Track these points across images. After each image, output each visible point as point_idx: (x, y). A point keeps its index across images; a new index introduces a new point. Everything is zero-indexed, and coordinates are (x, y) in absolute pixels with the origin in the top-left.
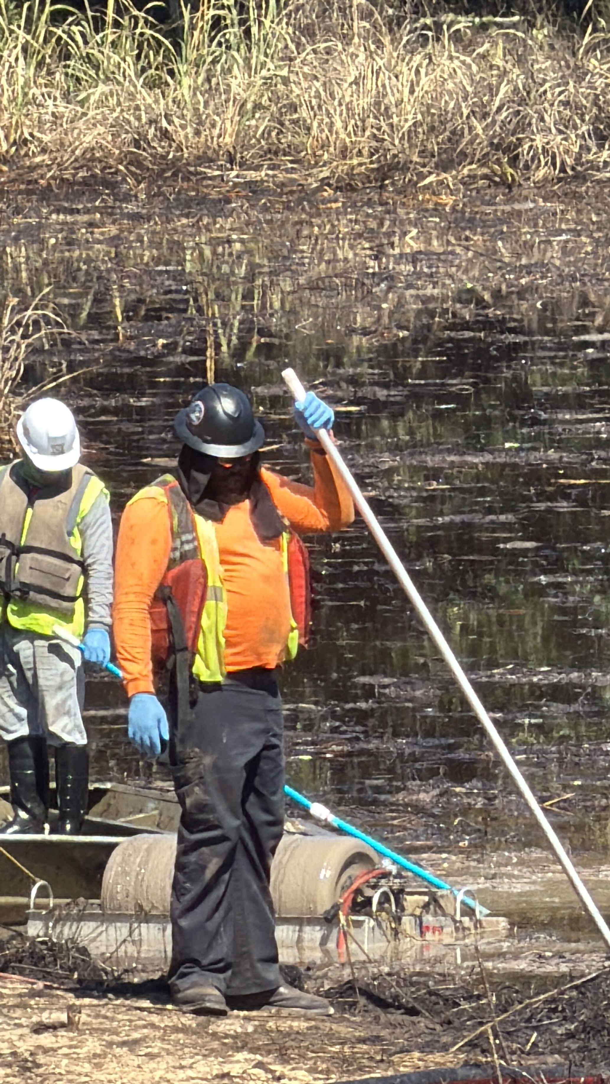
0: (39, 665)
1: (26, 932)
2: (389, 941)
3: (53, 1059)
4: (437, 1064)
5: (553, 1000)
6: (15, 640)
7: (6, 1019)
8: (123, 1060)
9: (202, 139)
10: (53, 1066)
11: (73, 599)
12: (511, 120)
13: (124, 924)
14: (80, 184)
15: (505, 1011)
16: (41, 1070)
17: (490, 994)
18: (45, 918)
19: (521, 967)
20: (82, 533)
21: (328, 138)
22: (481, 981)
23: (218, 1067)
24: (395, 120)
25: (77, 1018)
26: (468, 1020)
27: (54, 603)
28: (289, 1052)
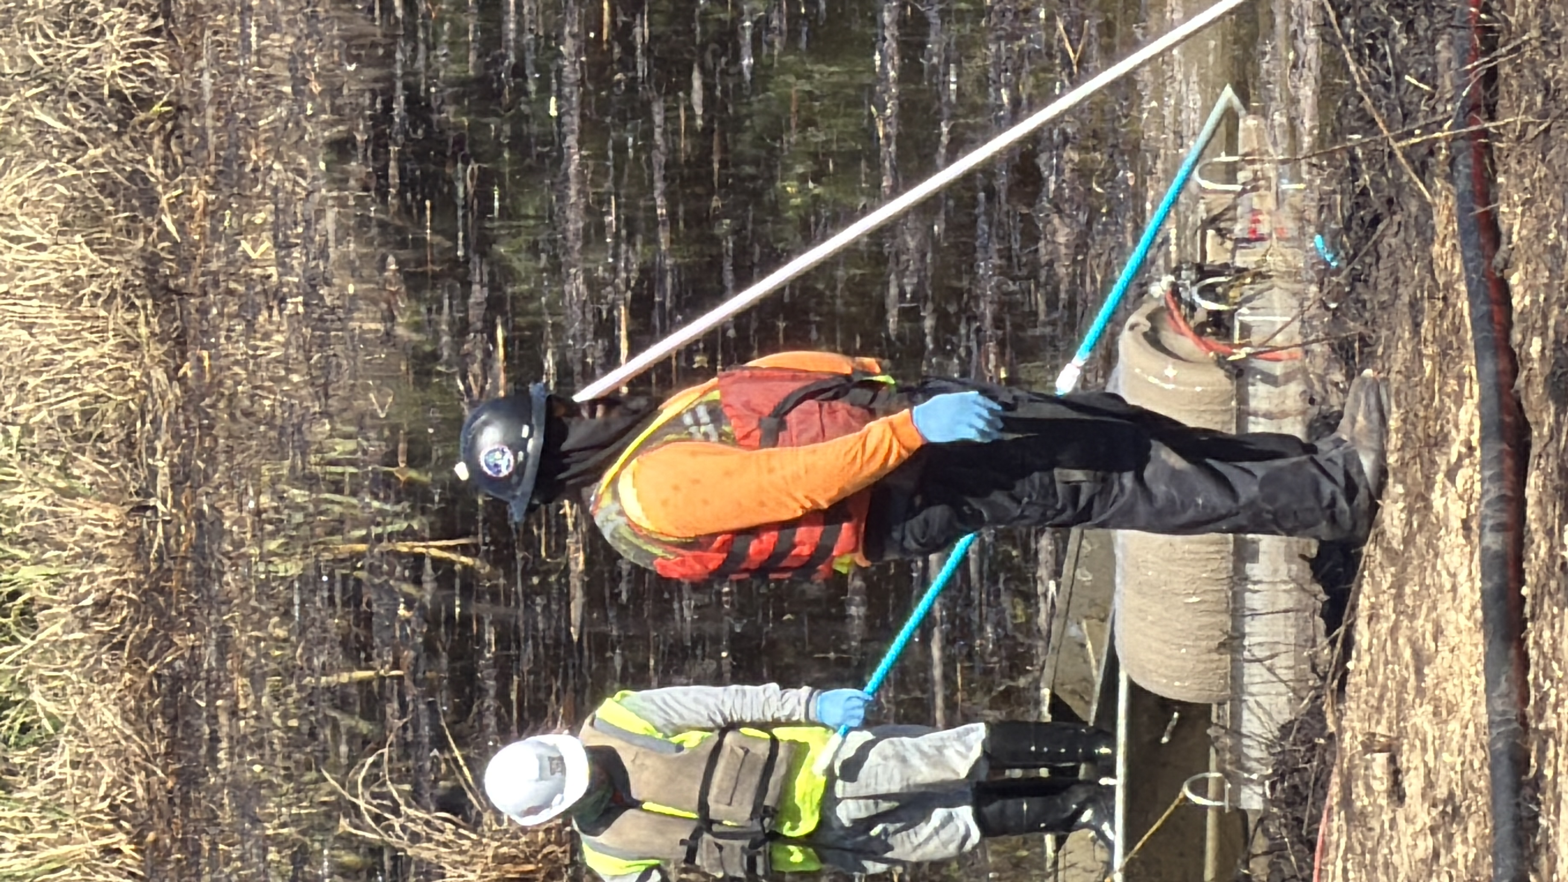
0: (871, 792)
1: (1258, 811)
2: (1270, 288)
3: (1443, 772)
4: (1449, 222)
5: (1358, 51)
6: (835, 825)
7: (1384, 842)
8: (1441, 672)
9: (109, 551)
10: (1452, 774)
11: (774, 742)
12: (83, 105)
13: (1246, 671)
14: (174, 729)
15: (1373, 122)
16: (1458, 792)
17: (1349, 144)
18: (1239, 784)
19: (1310, 93)
20: (678, 731)
21: (109, 371)
22: (1331, 155)
23: (1453, 535)
24: (83, 272)
25: (1382, 739)
26: (1386, 174)
27: (780, 770)
28: (1431, 433)
